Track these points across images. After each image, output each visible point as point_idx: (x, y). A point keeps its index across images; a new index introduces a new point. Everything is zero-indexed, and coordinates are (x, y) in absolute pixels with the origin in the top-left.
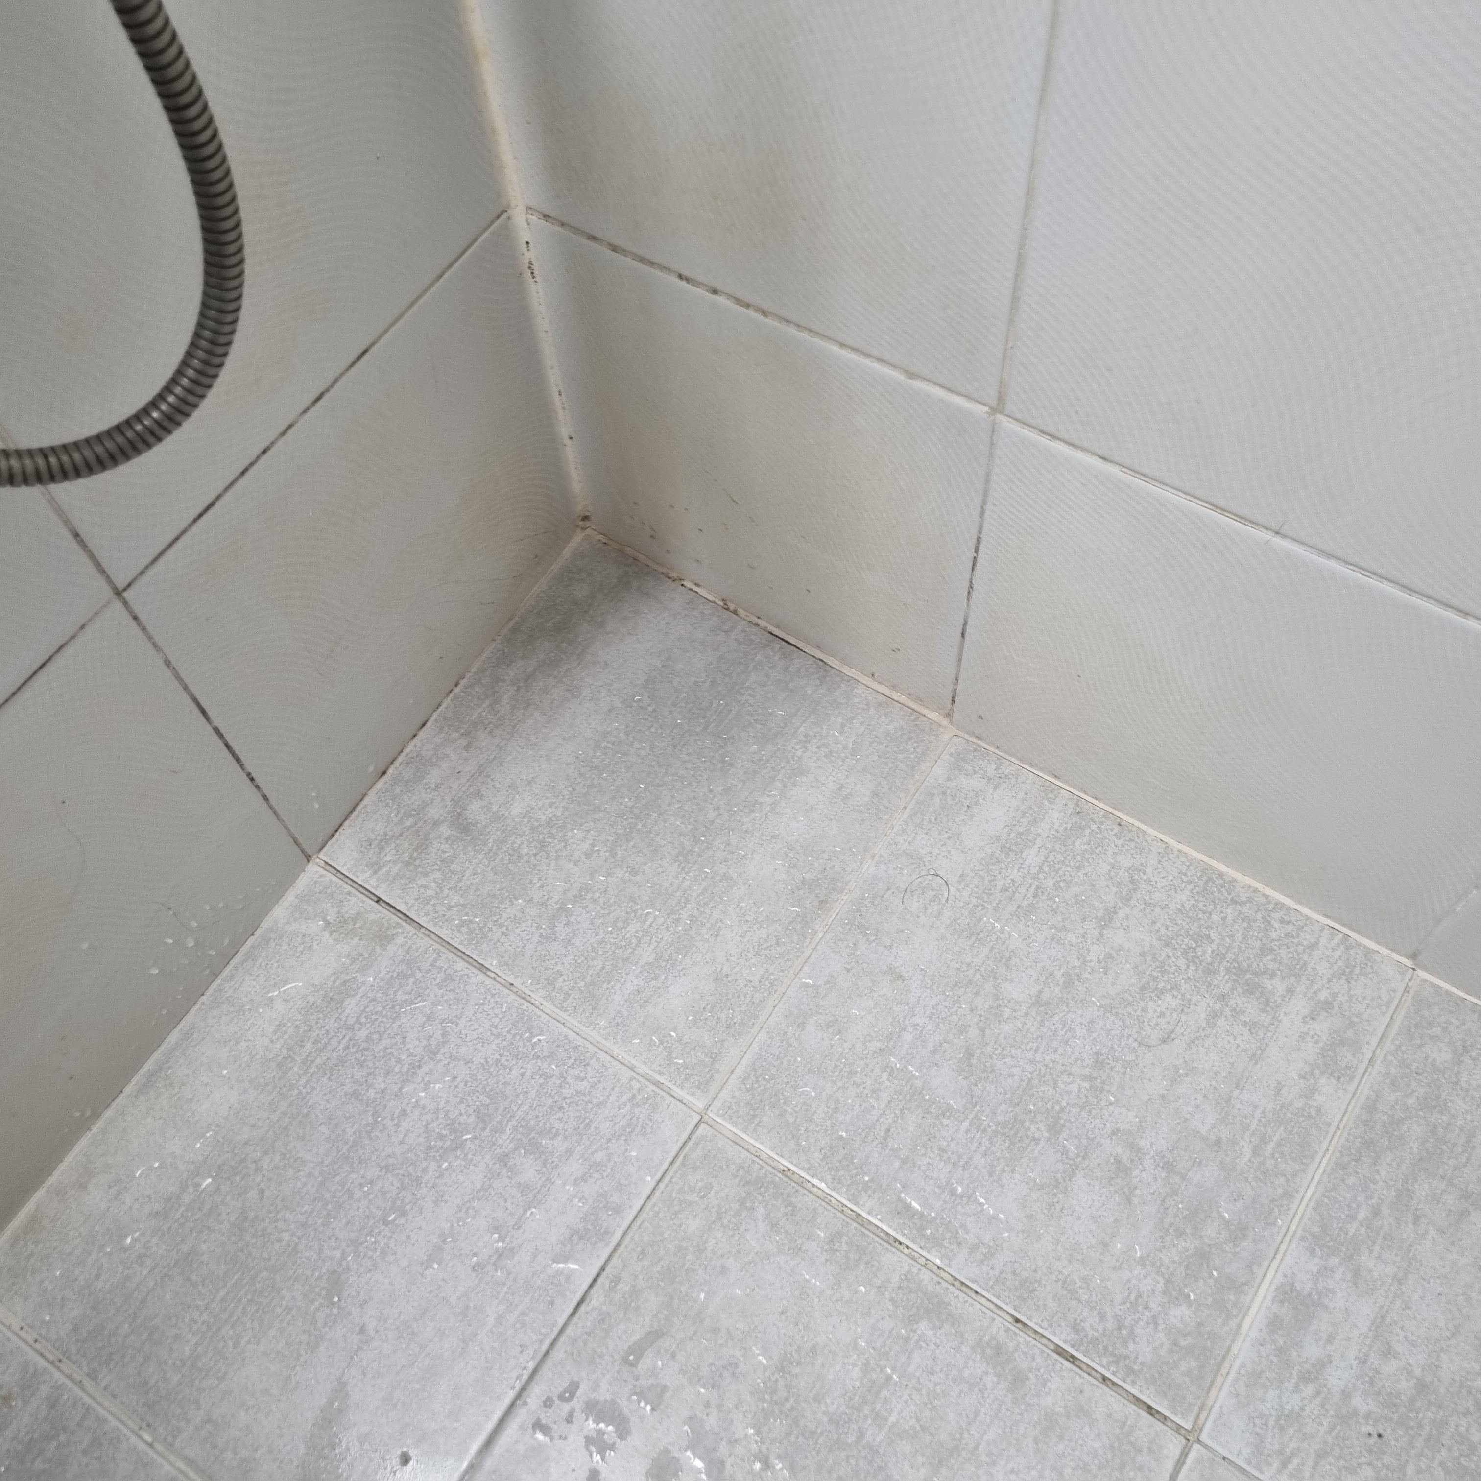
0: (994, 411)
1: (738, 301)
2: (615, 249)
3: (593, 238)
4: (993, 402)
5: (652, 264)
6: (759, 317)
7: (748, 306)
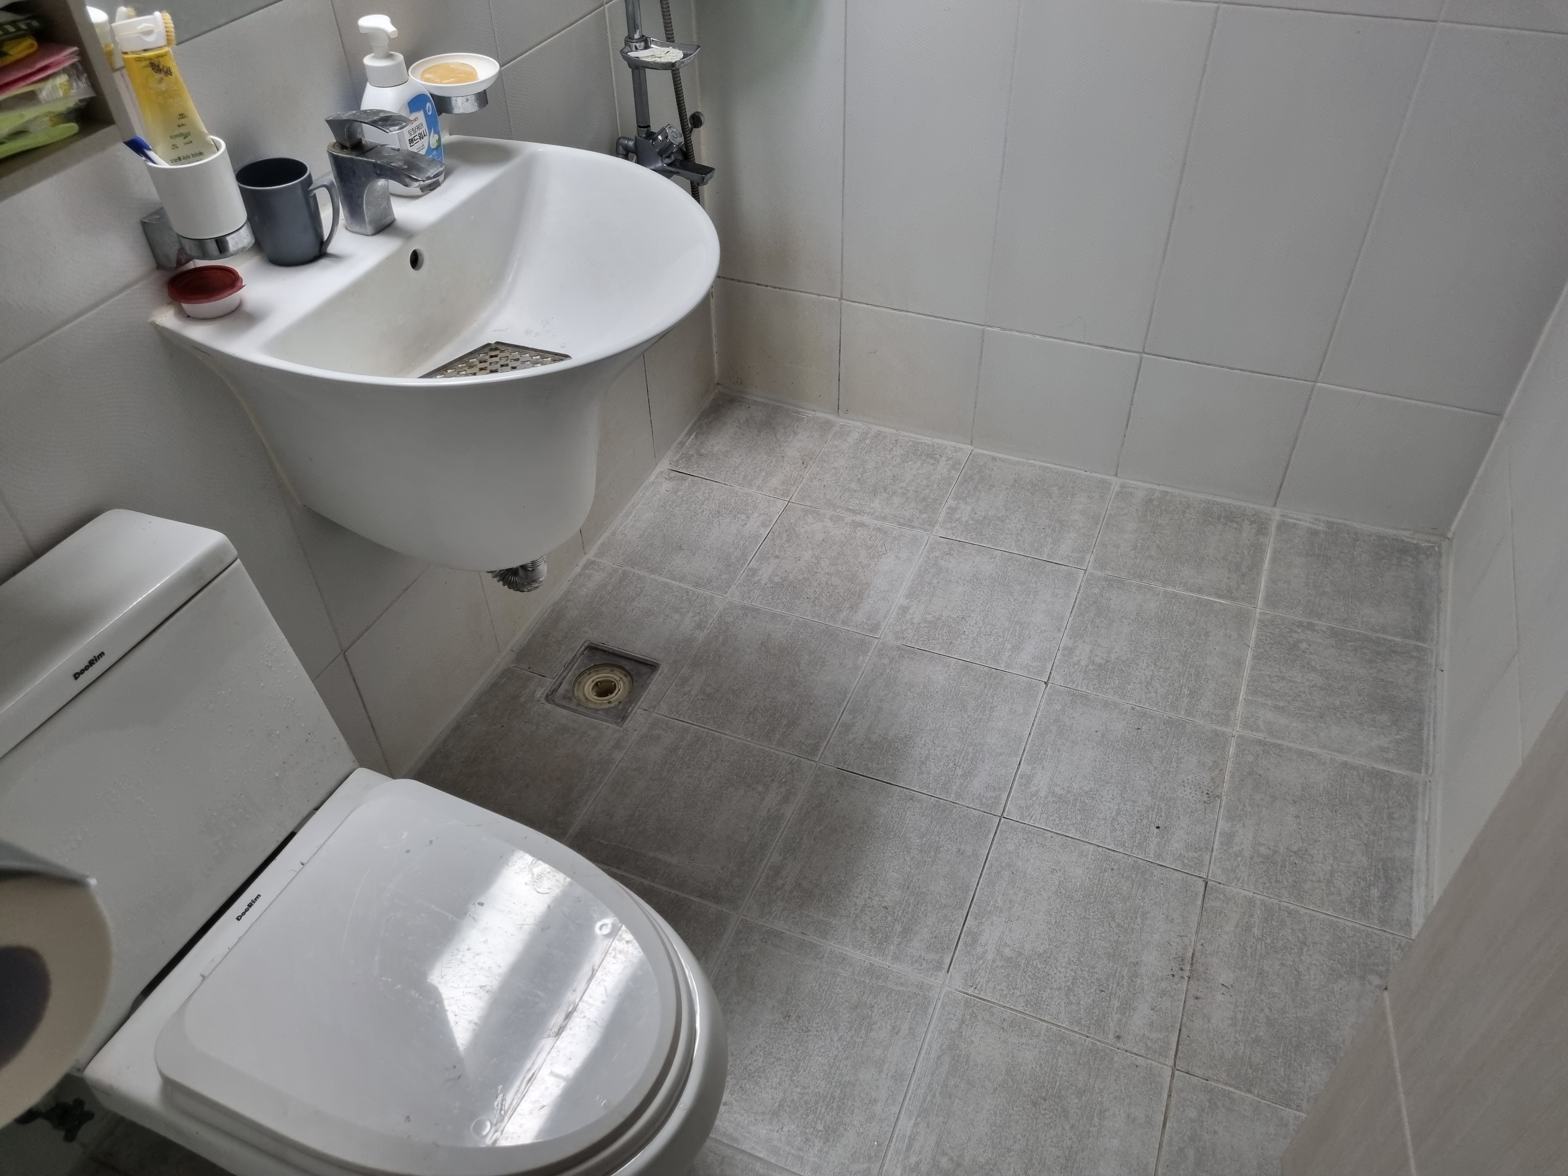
0: (840, 299)
1: (773, 287)
2: (739, 281)
3: (733, 280)
4: (839, 297)
5: (749, 283)
6: (779, 290)
7: (776, 288)
